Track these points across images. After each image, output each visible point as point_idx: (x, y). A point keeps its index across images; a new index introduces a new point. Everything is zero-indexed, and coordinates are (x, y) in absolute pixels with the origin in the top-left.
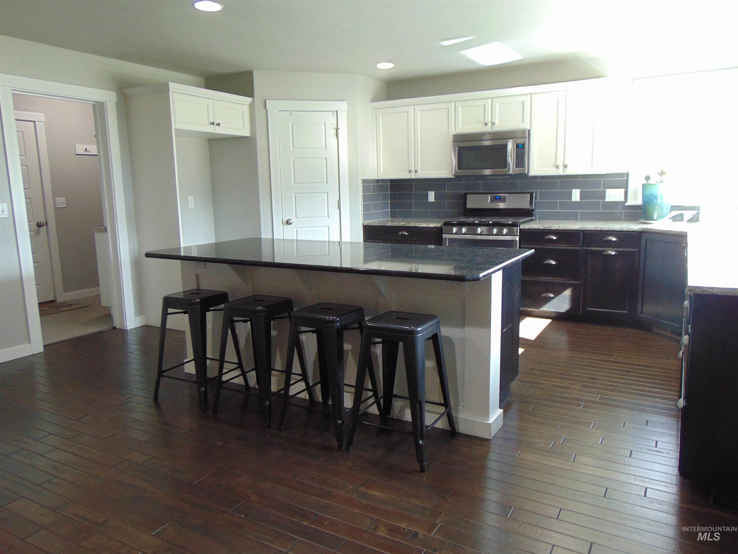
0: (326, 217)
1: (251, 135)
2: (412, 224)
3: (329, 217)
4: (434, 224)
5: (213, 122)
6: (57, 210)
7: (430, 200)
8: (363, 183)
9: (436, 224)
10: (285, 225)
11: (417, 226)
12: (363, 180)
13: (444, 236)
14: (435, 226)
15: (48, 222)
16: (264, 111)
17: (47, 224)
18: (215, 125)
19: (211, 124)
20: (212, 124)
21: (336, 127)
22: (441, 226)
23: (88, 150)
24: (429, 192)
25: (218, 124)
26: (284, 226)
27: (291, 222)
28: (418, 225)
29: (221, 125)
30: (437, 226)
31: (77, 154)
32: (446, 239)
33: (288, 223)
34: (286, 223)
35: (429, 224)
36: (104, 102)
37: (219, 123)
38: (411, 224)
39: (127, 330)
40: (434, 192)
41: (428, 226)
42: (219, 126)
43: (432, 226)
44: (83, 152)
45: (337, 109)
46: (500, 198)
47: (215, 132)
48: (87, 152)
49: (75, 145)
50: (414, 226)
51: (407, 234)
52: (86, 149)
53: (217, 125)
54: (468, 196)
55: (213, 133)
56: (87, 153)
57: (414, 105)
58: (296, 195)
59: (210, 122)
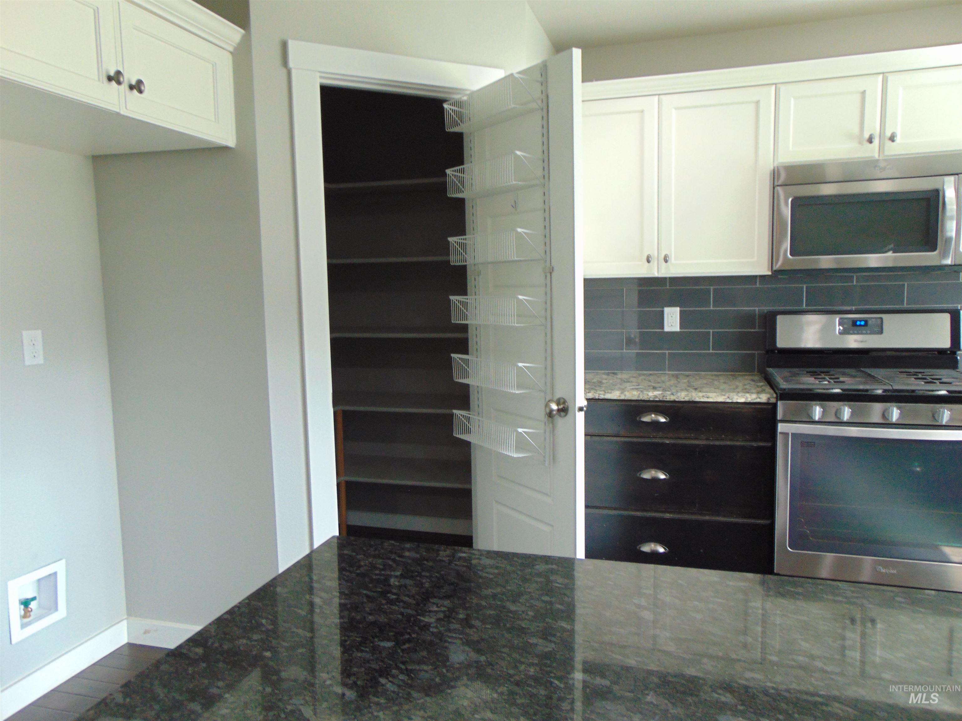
1: (237, 145)
2: (683, 396)
4: (748, 395)
5: (118, 73)
7: (667, 328)
9: (754, 396)
11: (697, 399)
13: (781, 427)
14: (749, 400)
18: (124, 87)
19: (110, 79)
20: (115, 78)
22: (769, 399)
24: (667, 310)
25: (138, 87)
28: (699, 397)
29: (147, 87)
30: (758, 400)
32: (786, 434)
35: (732, 395)
37: (140, 82)
38: (679, 394)
40: (678, 309)
41: (730, 401)
42: (141, 92)
43: (742, 400)
46: (866, 324)
47: (123, 112)
50: (687, 399)
51: (663, 420)
53: (131, 87)
54: (779, 318)
55: (118, 114)
57: (659, 95)
59: (107, 71)
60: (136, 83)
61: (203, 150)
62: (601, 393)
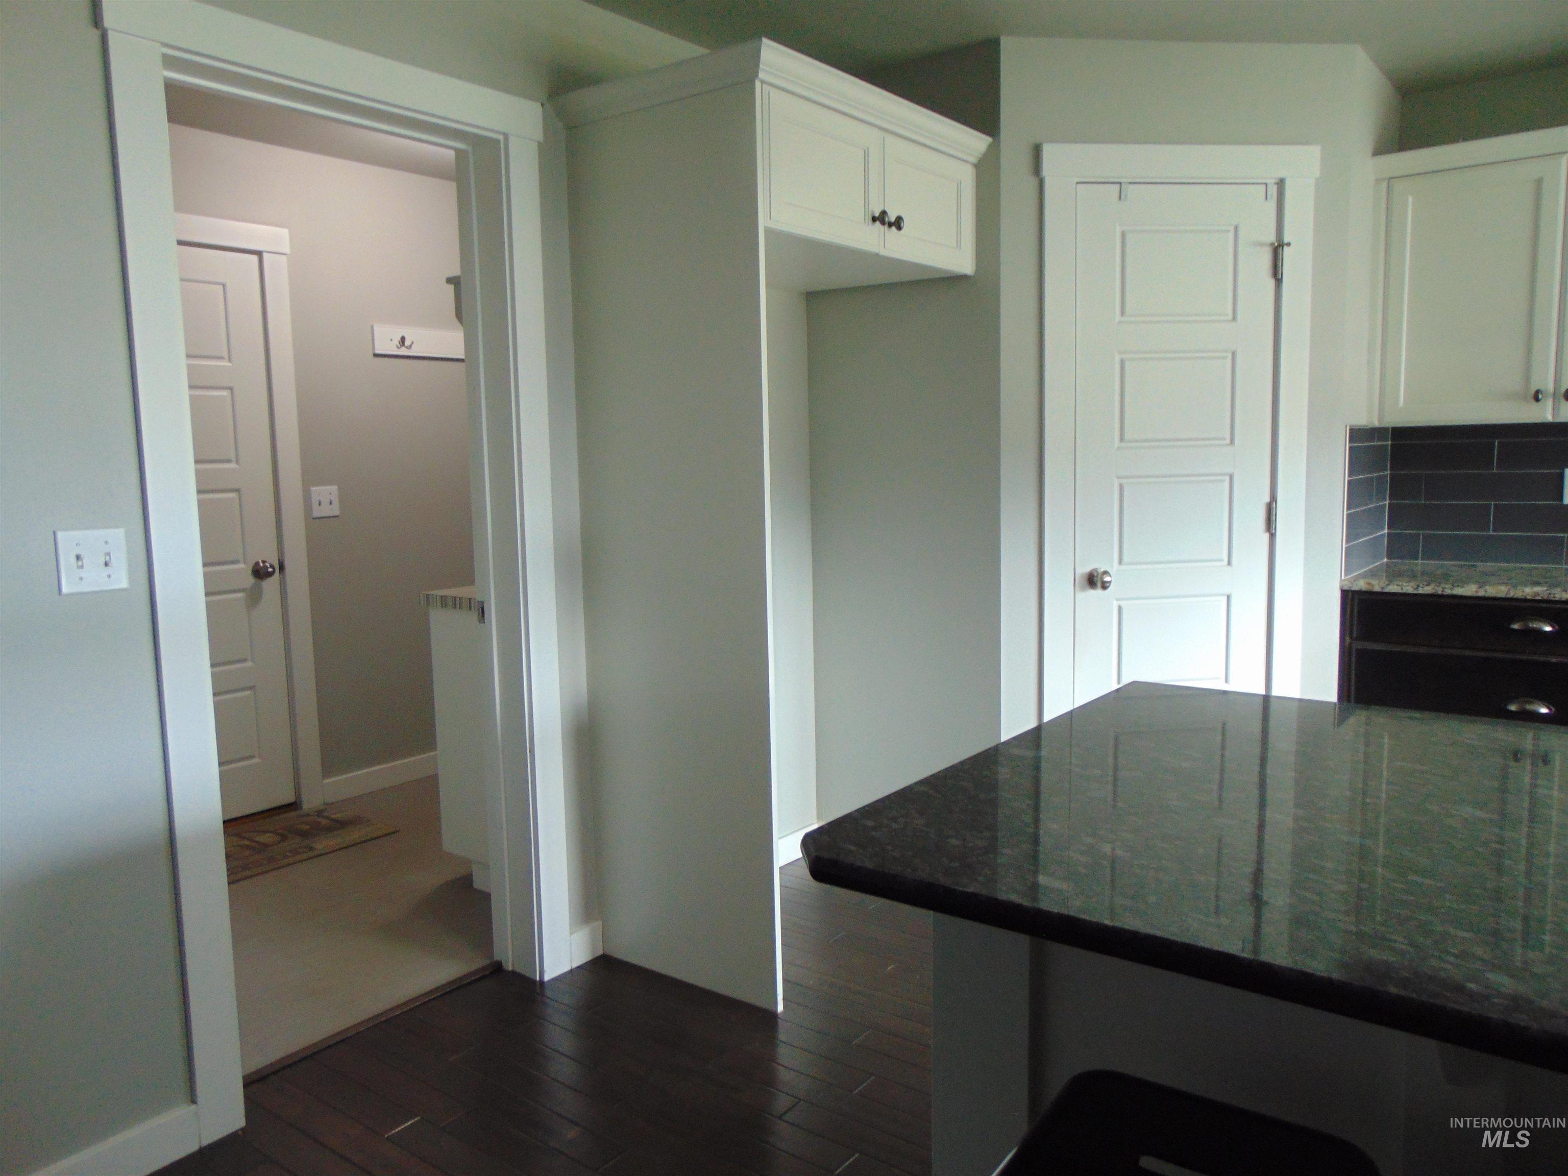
0: (1221, 560)
1: (977, 271)
3: (1234, 561)
5: (884, 213)
6: (313, 522)
8: (1350, 441)
10: (1083, 589)
12: (1351, 430)
15: (287, 564)
16: (1033, 182)
17: (282, 567)
18: (887, 225)
19: (874, 219)
20: (881, 218)
21: (1272, 238)
23: (407, 343)
25: (897, 223)
26: (1081, 595)
27: (1107, 579)
29: (906, 225)
31: (376, 355)
33: (1093, 580)
34: (1085, 583)
36: (501, 138)
37: (901, 218)
39: (542, 982)
42: (899, 228)
44: (396, 349)
45: (1281, 175)
47: (883, 252)
48: (407, 347)
49: (372, 327)
52: (403, 339)
53: (893, 223)
55: (877, 255)
56: (403, 352)
58: (1123, 481)
59: (873, 212)
60: (895, 220)
61: (944, 279)
62: (1446, 586)
